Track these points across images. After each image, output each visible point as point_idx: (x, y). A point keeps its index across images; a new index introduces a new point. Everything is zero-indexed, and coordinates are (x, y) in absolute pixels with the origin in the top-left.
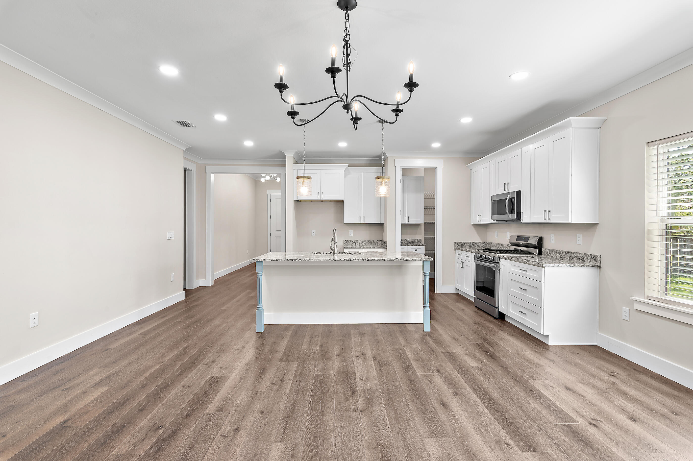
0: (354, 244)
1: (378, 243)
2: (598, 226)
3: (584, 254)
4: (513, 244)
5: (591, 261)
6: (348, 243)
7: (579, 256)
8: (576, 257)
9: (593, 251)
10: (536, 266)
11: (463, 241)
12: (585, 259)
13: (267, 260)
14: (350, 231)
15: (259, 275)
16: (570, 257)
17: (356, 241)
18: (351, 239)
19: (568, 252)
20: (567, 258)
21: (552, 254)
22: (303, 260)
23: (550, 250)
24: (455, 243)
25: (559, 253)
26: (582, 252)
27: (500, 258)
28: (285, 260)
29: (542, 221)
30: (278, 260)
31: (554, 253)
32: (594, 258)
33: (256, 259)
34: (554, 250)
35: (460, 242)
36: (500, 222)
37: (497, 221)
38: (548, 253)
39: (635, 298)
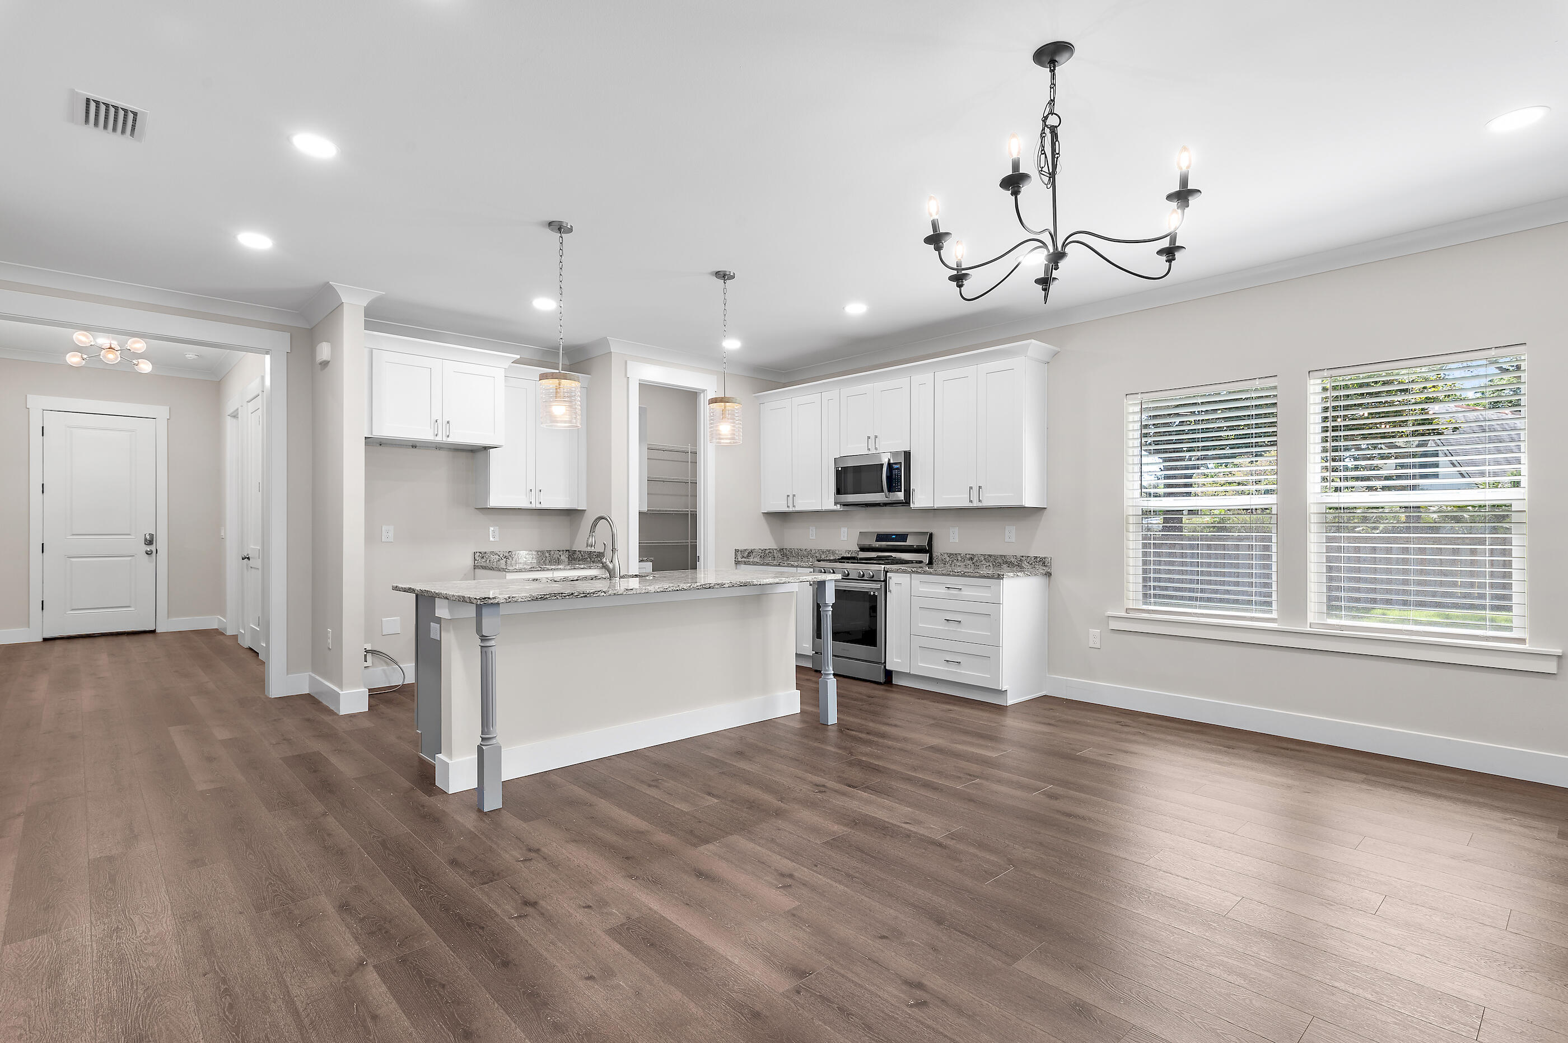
0: (503, 562)
1: (562, 557)
2: (1046, 512)
3: (1023, 556)
4: (863, 549)
5: (1036, 566)
6: (488, 560)
7: (1013, 560)
8: (1006, 562)
9: (1036, 551)
10: (988, 577)
11: (750, 547)
12: (1025, 564)
13: (520, 600)
14: (492, 529)
15: (488, 645)
16: (994, 563)
17: (507, 554)
18: (495, 550)
19: (990, 556)
20: (988, 565)
21: (955, 561)
22: (610, 592)
23: (950, 555)
24: (737, 551)
25: (972, 559)
26: (1019, 554)
27: (887, 572)
28: (567, 597)
29: (966, 504)
30: (548, 596)
31: (960, 559)
32: (1043, 562)
33: (489, 598)
34: (960, 554)
35: (746, 550)
36: (846, 508)
37: (844, 505)
38: (948, 559)
39: (1109, 613)
